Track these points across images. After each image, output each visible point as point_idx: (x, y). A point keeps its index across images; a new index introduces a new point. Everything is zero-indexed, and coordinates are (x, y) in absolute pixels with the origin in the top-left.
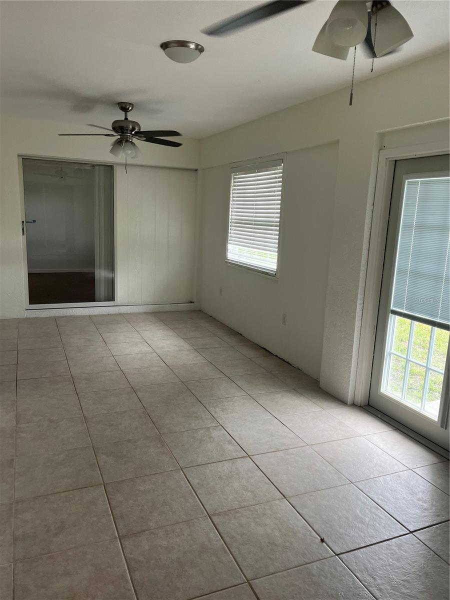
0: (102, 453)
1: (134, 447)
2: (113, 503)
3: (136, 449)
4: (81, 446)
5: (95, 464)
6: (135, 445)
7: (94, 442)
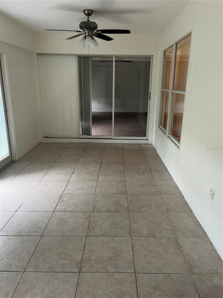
0: (125, 207)
1: (109, 207)
2: (125, 189)
3: (109, 206)
4: (135, 213)
5: (129, 203)
6: (108, 208)
7: (128, 214)
